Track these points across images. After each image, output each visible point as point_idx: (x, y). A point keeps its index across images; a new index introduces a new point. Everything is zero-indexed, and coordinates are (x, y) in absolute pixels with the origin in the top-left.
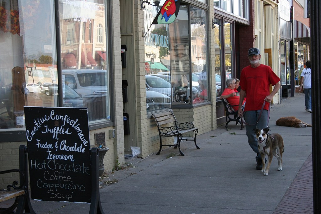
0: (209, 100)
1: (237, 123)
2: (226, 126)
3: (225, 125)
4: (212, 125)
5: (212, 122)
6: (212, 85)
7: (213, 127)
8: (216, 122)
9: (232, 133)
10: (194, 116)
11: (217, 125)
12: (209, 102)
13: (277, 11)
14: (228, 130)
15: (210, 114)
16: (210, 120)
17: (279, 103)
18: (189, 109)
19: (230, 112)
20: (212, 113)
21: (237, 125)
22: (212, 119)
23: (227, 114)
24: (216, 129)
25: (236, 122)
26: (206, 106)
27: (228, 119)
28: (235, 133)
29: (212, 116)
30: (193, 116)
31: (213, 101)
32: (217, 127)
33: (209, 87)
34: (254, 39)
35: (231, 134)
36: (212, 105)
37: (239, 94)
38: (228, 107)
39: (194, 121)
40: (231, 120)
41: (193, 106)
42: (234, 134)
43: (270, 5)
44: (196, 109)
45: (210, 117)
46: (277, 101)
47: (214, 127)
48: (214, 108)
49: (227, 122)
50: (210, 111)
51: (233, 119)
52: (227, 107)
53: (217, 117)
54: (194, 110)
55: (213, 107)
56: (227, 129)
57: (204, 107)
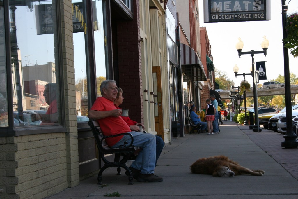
0: (62, 124)
1: (119, 171)
2: (98, 178)
3: (97, 175)
4: (69, 176)
5: (69, 169)
6: (67, 93)
7: (70, 181)
8: (77, 170)
9: (112, 192)
10: (17, 156)
11: (80, 176)
12: (61, 127)
13: (164, 20)
14: (102, 187)
15: (64, 153)
16: (65, 166)
17: (170, 143)
18: (4, 139)
19: (107, 149)
20: (68, 150)
21: (119, 174)
22: (69, 163)
23: (101, 152)
24: (78, 185)
25: (116, 168)
26: (55, 135)
27: (103, 164)
28: (120, 193)
29: (68, 156)
30: (14, 155)
31: (70, 125)
32: (80, 181)
33: (60, 96)
34: (139, 41)
35: (110, 195)
36: (67, 134)
37: (128, 113)
38: (102, 139)
39: (17, 168)
40: (108, 165)
41: (14, 132)
42: (117, 195)
43: (156, 8)
44: (25, 139)
45: (64, 160)
46: (168, 140)
47: (72, 180)
48: (74, 142)
49: (99, 170)
50: (63, 147)
51: (112, 163)
52: (100, 138)
53: (81, 160)
54: (16, 140)
55: (71, 137)
56: (100, 184)
57: (49, 136)
